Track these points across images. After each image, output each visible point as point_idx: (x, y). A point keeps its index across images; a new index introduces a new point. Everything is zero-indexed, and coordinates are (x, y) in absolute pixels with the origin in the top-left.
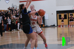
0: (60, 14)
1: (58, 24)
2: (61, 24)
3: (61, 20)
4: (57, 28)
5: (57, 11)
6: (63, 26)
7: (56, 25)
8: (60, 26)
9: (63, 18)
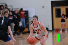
0: (58, 7)
1: (55, 27)
2: (60, 27)
3: (60, 19)
4: (53, 34)
5: (52, 2)
6: (63, 31)
7: (50, 28)
8: (58, 31)
9: (65, 14)
